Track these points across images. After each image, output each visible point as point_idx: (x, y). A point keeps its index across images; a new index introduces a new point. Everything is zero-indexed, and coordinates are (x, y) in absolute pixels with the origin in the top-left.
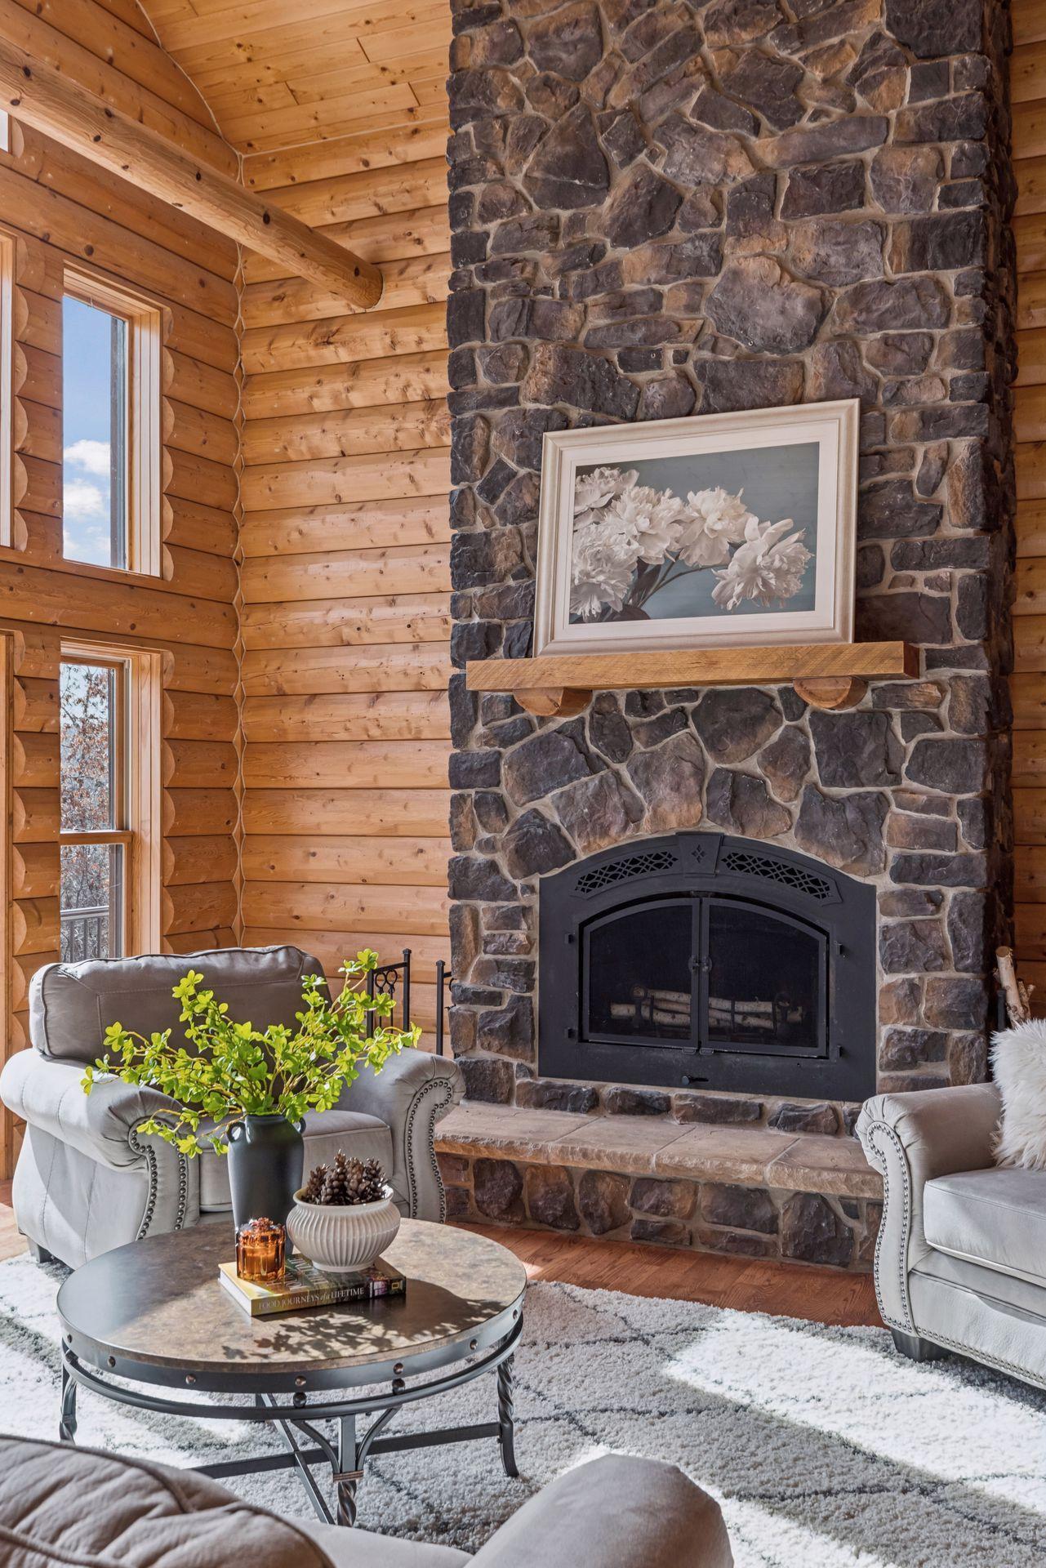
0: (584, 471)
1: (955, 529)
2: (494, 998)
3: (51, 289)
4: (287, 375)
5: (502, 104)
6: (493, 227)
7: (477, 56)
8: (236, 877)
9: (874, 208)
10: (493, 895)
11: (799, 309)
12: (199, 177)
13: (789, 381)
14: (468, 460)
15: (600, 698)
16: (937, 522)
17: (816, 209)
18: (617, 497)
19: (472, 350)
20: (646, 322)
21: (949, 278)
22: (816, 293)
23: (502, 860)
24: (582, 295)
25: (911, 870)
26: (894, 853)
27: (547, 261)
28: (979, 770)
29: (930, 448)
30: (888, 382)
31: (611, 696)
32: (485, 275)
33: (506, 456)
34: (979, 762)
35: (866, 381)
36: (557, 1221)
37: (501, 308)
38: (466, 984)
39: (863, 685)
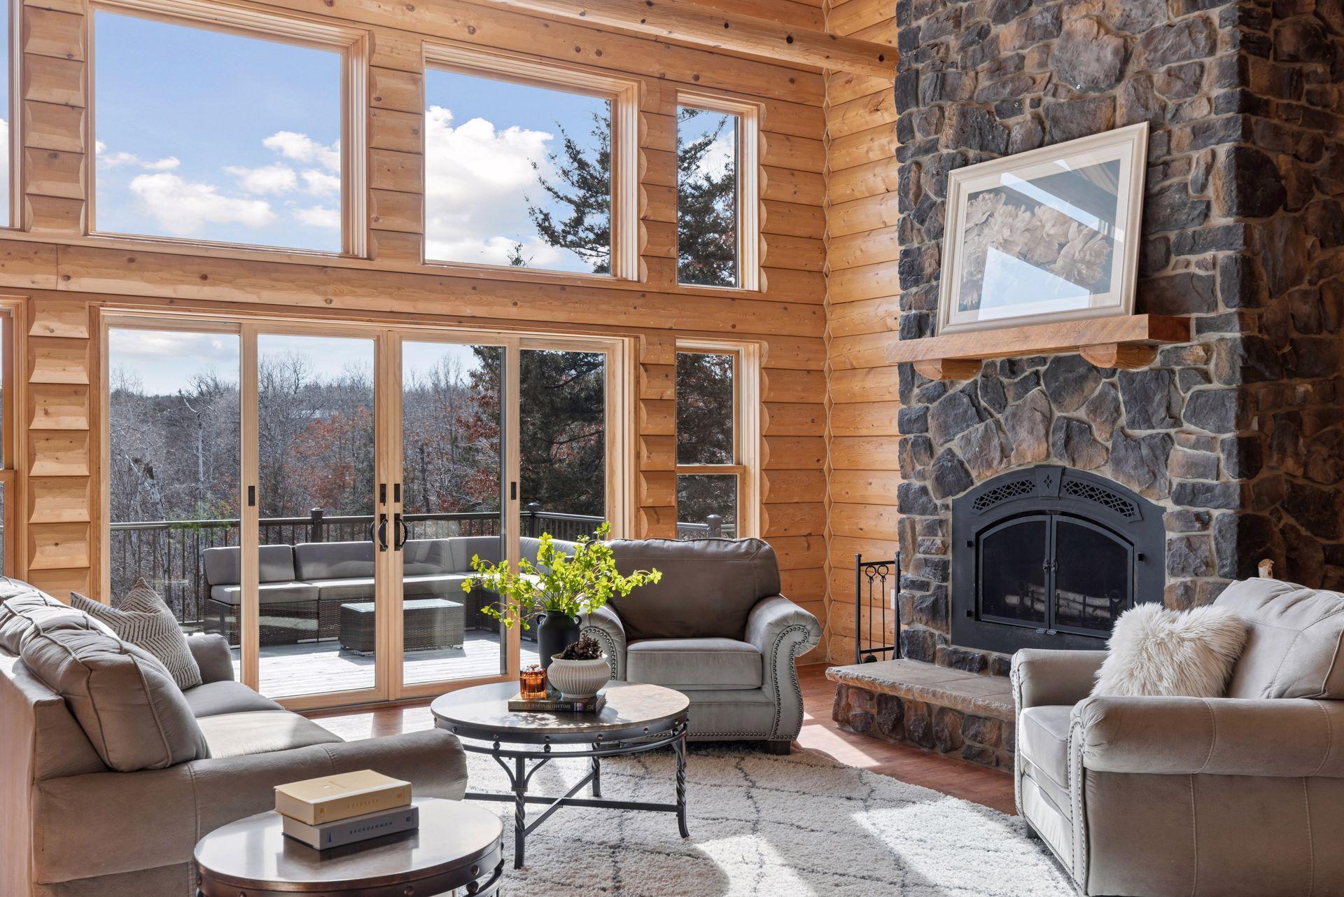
0: (973, 197)
1: (1220, 219)
2: (923, 586)
3: (666, 109)
4: (856, 135)
6: (922, 22)
8: (826, 500)
10: (923, 511)
11: (1108, 55)
12: (726, 26)
13: (1105, 113)
14: (906, 194)
15: (987, 365)
16: (1206, 215)
18: (991, 215)
19: (910, 115)
20: (1012, 80)
21: (1215, 14)
22: (1119, 41)
23: (929, 484)
24: (974, 65)
25: (1183, 495)
26: (1176, 481)
27: (953, 41)
28: (1232, 415)
29: (1200, 156)
30: (1171, 105)
31: (993, 363)
32: (917, 59)
33: (929, 190)
34: (1232, 408)
35: (1154, 107)
36: (920, 741)
37: (926, 82)
38: (908, 575)
39: (1153, 348)
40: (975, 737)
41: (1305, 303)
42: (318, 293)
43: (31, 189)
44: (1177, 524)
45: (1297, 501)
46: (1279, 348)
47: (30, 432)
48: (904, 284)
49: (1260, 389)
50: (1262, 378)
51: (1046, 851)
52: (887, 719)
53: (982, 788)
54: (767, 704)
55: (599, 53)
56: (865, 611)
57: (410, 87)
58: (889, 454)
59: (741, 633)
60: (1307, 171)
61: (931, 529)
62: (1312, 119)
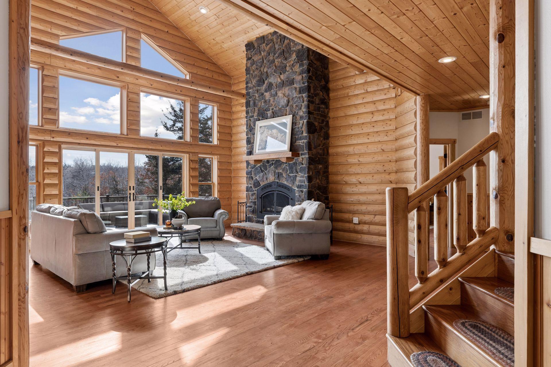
0: (261, 127)
1: (305, 134)
2: (251, 207)
3: (197, 104)
4: (238, 112)
5: (251, 72)
6: (251, 90)
7: (249, 65)
8: (232, 190)
9: (295, 85)
10: (251, 191)
11: (285, 101)
12: (210, 88)
13: (285, 112)
14: (248, 126)
16: (302, 133)
17: (288, 86)
18: (264, 131)
19: (248, 109)
20: (268, 104)
21: (304, 95)
22: (287, 99)
23: (252, 186)
24: (261, 100)
25: (299, 187)
26: (297, 184)
27: (257, 95)
28: (307, 171)
29: (301, 122)
30: (296, 112)
31: (264, 161)
32: (250, 98)
33: (252, 125)
34: (307, 170)
35: (293, 112)
36: (249, 238)
37: (251, 103)
38: (248, 205)
39: (293, 158)
40: (260, 236)
41: (321, 150)
42: (115, 142)
43: (44, 117)
44: (297, 192)
45: (319, 188)
46: (316, 159)
47: (44, 173)
48: (247, 144)
49: (312, 166)
50: (312, 164)
51: (270, 252)
52: (243, 234)
53: (260, 244)
54: (218, 230)
55: (181, 91)
56: (239, 214)
57: (137, 97)
58: (244, 180)
59: (213, 216)
60: (321, 126)
61: (252, 195)
62: (322, 116)
